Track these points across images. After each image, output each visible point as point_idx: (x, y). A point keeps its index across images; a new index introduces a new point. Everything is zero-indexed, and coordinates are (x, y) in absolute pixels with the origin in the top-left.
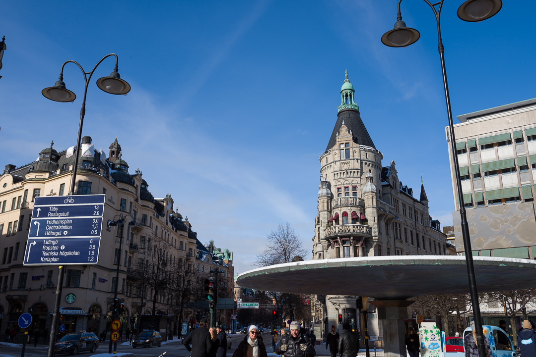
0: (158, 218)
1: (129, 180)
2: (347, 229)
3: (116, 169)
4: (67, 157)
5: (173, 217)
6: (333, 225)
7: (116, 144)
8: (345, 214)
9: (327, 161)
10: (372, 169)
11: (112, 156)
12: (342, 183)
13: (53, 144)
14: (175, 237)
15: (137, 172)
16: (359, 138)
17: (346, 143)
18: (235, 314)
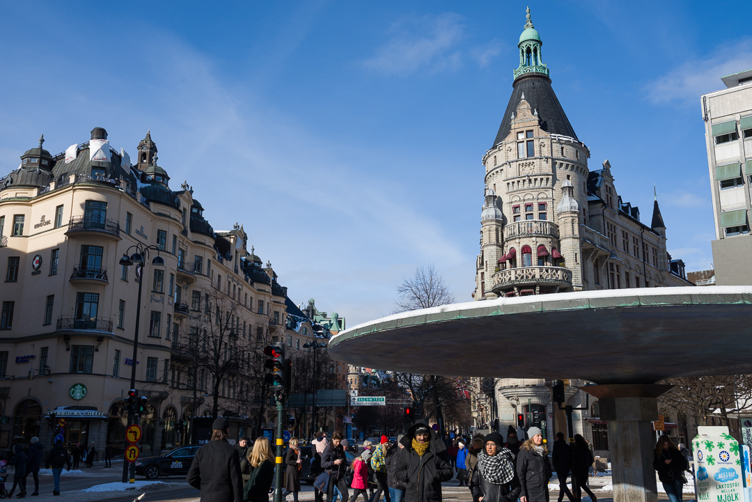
0: (222, 262)
1: (172, 200)
2: (530, 274)
3: (149, 182)
4: (66, 162)
5: (247, 261)
6: (506, 268)
7: (149, 142)
8: (526, 250)
9: (495, 161)
10: (572, 174)
11: (142, 161)
12: (520, 198)
13: (42, 141)
14: (251, 294)
15: (184, 187)
16: (550, 123)
17: (527, 131)
18: (351, 415)
